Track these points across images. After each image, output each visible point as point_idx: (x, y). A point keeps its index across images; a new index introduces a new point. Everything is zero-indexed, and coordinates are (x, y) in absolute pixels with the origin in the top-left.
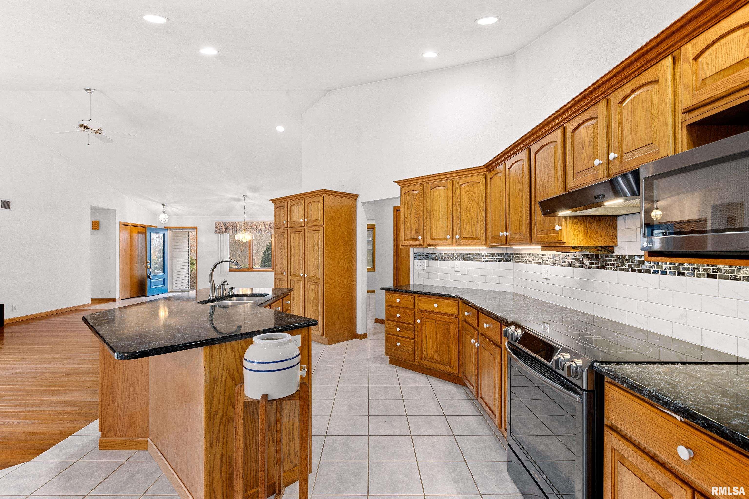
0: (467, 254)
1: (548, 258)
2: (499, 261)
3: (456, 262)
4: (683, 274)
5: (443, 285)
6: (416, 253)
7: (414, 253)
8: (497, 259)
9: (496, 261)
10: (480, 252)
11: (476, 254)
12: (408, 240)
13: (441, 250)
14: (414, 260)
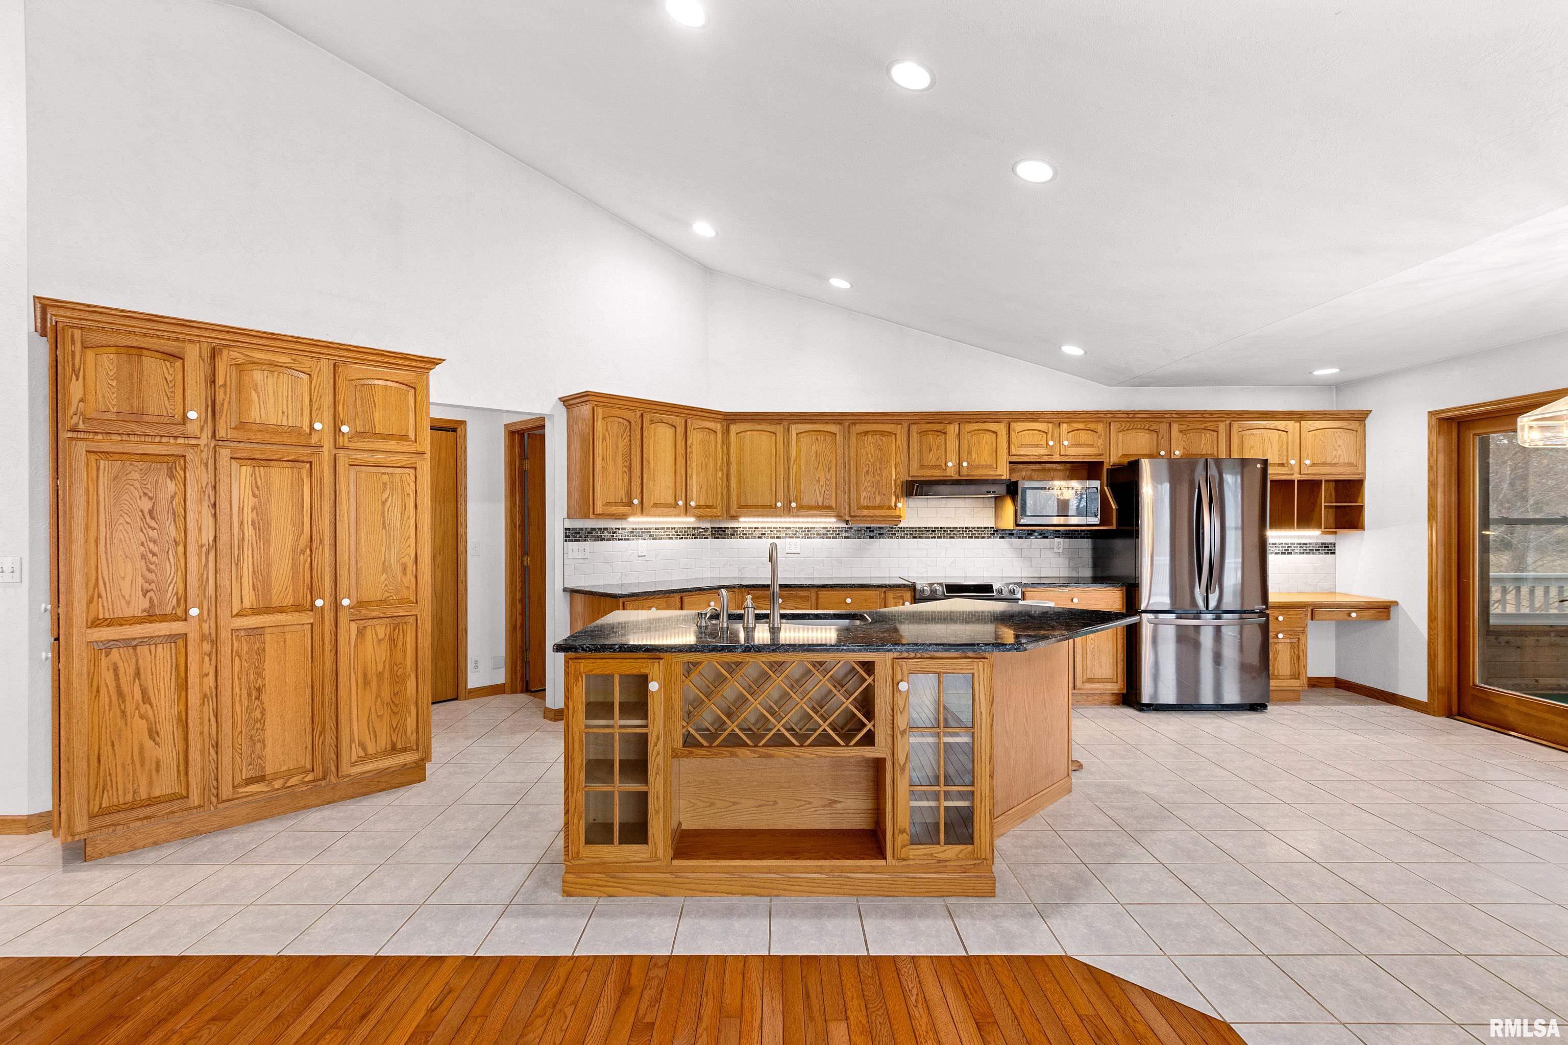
0: (656, 529)
1: (796, 531)
2: (695, 538)
3: (641, 542)
4: (953, 538)
5: (620, 582)
6: (569, 529)
7: (566, 529)
8: (693, 535)
9: (692, 538)
10: (673, 526)
11: (668, 528)
12: (608, 504)
13: (634, 523)
14: (566, 541)
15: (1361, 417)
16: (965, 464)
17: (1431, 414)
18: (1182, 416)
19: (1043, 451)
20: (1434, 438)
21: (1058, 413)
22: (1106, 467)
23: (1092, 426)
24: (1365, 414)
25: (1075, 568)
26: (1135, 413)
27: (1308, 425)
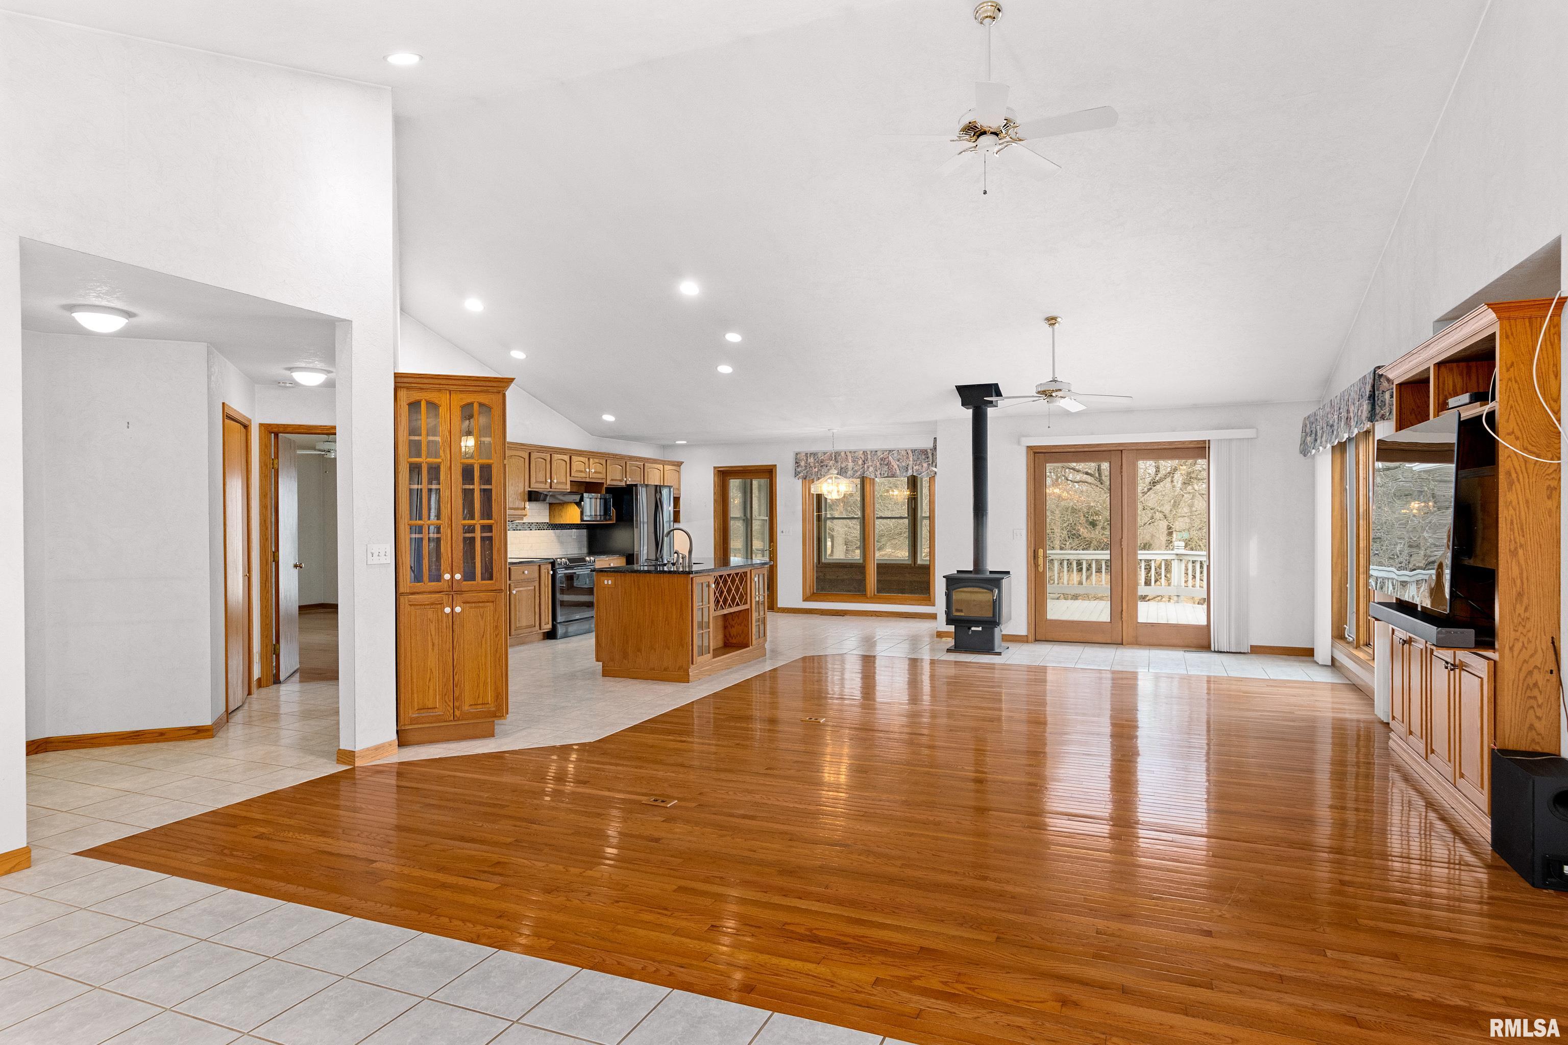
15: (679, 464)
16: (555, 481)
17: (715, 468)
18: (631, 458)
19: (583, 475)
20: (716, 479)
21: (590, 452)
22: (605, 486)
23: (601, 461)
24: (682, 463)
25: (580, 549)
26: (616, 455)
27: (667, 467)
